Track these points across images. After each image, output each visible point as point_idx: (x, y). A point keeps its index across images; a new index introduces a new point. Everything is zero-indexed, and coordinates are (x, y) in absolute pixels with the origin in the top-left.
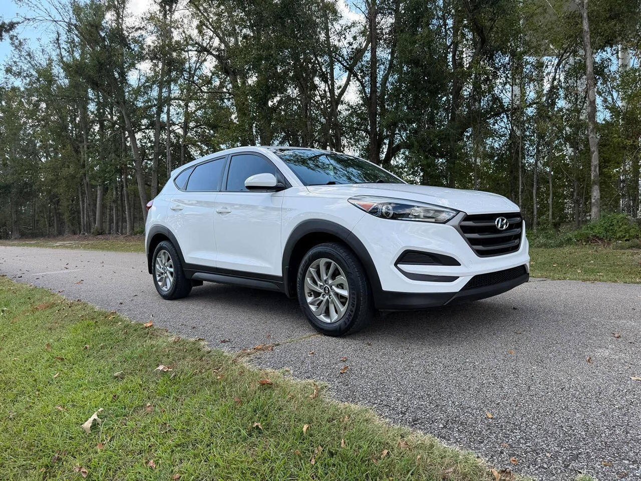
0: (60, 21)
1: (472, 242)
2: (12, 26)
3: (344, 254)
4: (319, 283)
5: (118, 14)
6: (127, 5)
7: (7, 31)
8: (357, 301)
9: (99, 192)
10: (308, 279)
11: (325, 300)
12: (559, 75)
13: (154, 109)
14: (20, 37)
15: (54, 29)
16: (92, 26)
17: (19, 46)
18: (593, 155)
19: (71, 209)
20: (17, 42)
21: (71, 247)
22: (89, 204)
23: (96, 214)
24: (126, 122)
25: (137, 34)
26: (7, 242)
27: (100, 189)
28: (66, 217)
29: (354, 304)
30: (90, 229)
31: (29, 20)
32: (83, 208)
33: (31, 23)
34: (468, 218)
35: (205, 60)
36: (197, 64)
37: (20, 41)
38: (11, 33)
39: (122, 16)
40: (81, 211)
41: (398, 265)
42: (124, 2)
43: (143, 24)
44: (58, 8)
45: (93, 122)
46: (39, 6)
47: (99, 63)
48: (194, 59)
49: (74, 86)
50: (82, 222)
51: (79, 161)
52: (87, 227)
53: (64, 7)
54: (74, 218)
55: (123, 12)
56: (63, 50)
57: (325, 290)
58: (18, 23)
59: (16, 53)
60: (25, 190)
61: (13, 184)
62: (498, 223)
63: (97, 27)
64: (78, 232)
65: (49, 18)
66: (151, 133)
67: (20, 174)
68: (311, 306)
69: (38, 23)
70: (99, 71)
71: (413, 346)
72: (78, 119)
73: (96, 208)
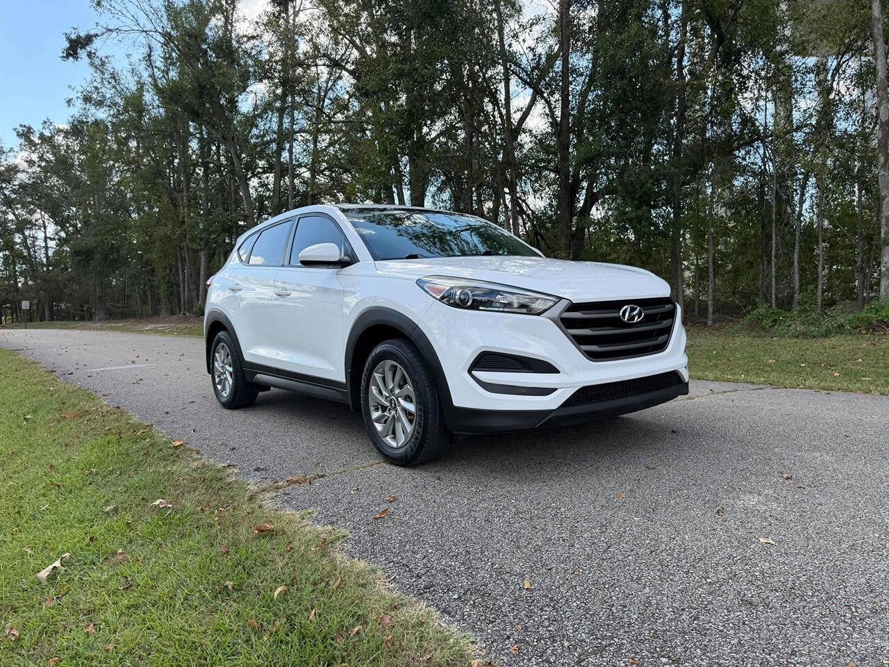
0: (151, 31)
1: (579, 341)
2: (89, 39)
3: (411, 355)
4: (384, 393)
5: (227, 18)
6: (239, 6)
7: (83, 47)
8: (424, 420)
9: (203, 259)
10: (373, 387)
11: (391, 416)
12: (838, 84)
13: (274, 146)
14: (101, 54)
15: (145, 42)
16: (190, 36)
17: (100, 66)
18: (885, 202)
19: (168, 281)
20: (97, 62)
21: (162, 332)
22: (191, 275)
23: (199, 288)
24: (236, 165)
25: (248, 45)
26: (89, 324)
27: (204, 255)
28: (162, 292)
29: (421, 424)
30: (192, 307)
31: (111, 30)
32: (184, 280)
33: (114, 34)
34: (573, 307)
35: (340, 78)
36: (327, 83)
37: (101, 60)
38: (88, 48)
39: (232, 20)
40: (181, 283)
41: (473, 372)
42: (233, 2)
43: (258, 32)
44: (148, 13)
45: (196, 165)
46: (124, 11)
47: (199, 85)
48: (325, 77)
49: (172, 117)
50: (182, 297)
51: (177, 216)
52: (188, 305)
53: (156, 12)
54: (172, 293)
55: (232, 14)
56: (156, 70)
57: (391, 403)
58: (96, 35)
59: (98, 75)
60: (111, 257)
61: (96, 247)
62: (625, 313)
63: (196, 37)
64: (178, 311)
65: (136, 28)
66: (270, 178)
67: (104, 235)
68: (376, 424)
69: (124, 35)
70: (200, 96)
71: (496, 483)
72: (177, 161)
73: (199, 280)
